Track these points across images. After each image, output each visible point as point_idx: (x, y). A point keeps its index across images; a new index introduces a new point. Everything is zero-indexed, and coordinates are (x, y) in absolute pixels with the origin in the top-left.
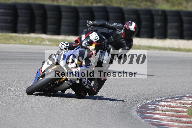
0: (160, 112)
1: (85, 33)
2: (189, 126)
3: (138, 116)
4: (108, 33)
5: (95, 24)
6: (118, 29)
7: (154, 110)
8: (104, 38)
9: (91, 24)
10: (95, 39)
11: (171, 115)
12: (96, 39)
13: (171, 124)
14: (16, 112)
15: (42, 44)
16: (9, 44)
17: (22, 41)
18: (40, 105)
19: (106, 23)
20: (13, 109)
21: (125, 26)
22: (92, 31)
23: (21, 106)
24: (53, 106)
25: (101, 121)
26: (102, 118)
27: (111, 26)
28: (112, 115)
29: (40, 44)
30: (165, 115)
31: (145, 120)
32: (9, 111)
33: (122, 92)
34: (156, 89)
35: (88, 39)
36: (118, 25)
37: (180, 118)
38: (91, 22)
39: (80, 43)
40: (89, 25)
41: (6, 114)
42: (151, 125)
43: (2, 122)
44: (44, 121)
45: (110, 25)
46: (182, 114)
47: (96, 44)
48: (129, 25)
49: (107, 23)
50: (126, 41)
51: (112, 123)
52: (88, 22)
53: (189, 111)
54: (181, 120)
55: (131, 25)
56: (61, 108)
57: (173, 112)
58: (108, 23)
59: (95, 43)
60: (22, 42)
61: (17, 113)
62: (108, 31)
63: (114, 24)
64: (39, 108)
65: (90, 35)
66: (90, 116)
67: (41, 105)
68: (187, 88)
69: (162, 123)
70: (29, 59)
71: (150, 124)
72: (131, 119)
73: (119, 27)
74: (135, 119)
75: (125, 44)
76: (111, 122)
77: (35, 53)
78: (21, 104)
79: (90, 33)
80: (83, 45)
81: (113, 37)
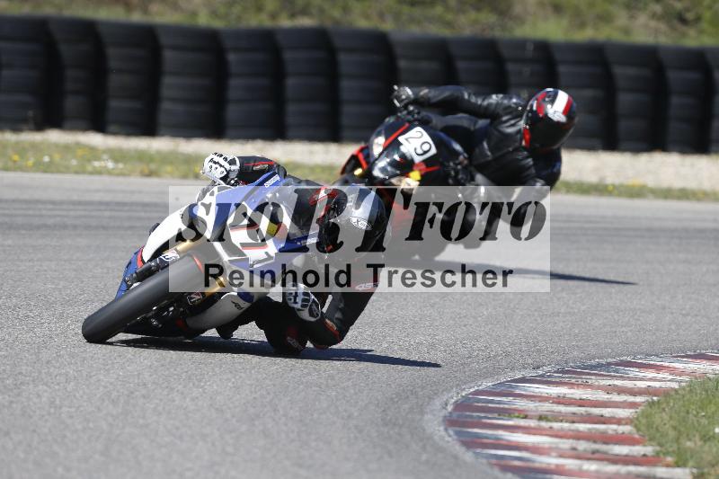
0: (532, 423)
1: (383, 132)
2: (638, 476)
3: (450, 439)
5: (422, 97)
6: (507, 114)
7: (510, 413)
8: (458, 147)
9: (408, 97)
10: (420, 151)
11: (571, 433)
12: (425, 152)
13: (572, 467)
15: (89, 168)
17: (16, 157)
18: (82, 397)
19: (463, 96)
21: (532, 106)
22: (409, 122)
23: (11, 402)
24: (132, 401)
25: (311, 455)
26: (313, 444)
27: (480, 105)
28: (352, 435)
29: (80, 171)
30: (548, 433)
31: (475, 453)
34: (517, 335)
35: (393, 150)
36: (506, 102)
37: (606, 443)
38: (408, 91)
39: (365, 166)
40: (400, 102)
42: (497, 472)
44: (97, 456)
45: (477, 101)
46: (615, 430)
47: (423, 172)
49: (466, 96)
50: (534, 160)
51: (352, 463)
52: (399, 91)
53: (640, 419)
54: (610, 452)
55: (552, 102)
56: (160, 408)
57: (579, 422)
58: (469, 95)
59: (418, 165)
60: (15, 162)
62: (475, 123)
63: (491, 98)
64: (78, 408)
65: (401, 139)
66: (268, 440)
67: (85, 397)
68: (631, 331)
69: (537, 465)
70: (39, 227)
71: (493, 469)
72: (424, 448)
73: (509, 107)
74: (439, 449)
75: (533, 171)
76: (346, 459)
77: (62, 203)
78: (11, 394)
79: (401, 131)
80: (376, 173)
81: (488, 144)
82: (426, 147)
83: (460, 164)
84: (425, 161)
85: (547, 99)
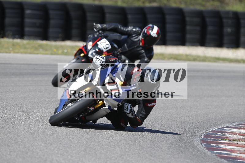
0: (231, 142)
1: (91, 40)
3: (203, 146)
4: (120, 39)
5: (104, 28)
6: (134, 34)
7: (223, 138)
9: (99, 28)
10: (105, 48)
12: (107, 48)
14: (46, 141)
16: (38, 54)
17: (55, 50)
19: (118, 27)
20: (42, 138)
21: (144, 31)
22: (100, 37)
23: (53, 134)
25: (155, 152)
27: (125, 31)
28: (169, 146)
30: (236, 145)
31: (211, 152)
32: (37, 139)
33: (181, 116)
34: (226, 112)
35: (96, 47)
36: (134, 30)
38: (99, 26)
39: (85, 52)
40: (96, 29)
41: (34, 144)
42: (219, 159)
43: (29, 154)
45: (123, 29)
48: (149, 29)
49: (120, 27)
51: (169, 155)
52: (96, 25)
58: (121, 27)
59: (105, 53)
60: (55, 52)
61: (48, 142)
62: (121, 37)
63: (129, 28)
64: (75, 136)
65: (98, 43)
66: (141, 147)
69: (232, 156)
71: (217, 157)
72: (194, 150)
73: (135, 31)
74: (199, 151)
75: (144, 54)
76: (167, 154)
79: (98, 40)
80: (90, 55)
81: (127, 45)
82: (107, 46)
83: (119, 52)
84: (107, 51)
85: (150, 29)
